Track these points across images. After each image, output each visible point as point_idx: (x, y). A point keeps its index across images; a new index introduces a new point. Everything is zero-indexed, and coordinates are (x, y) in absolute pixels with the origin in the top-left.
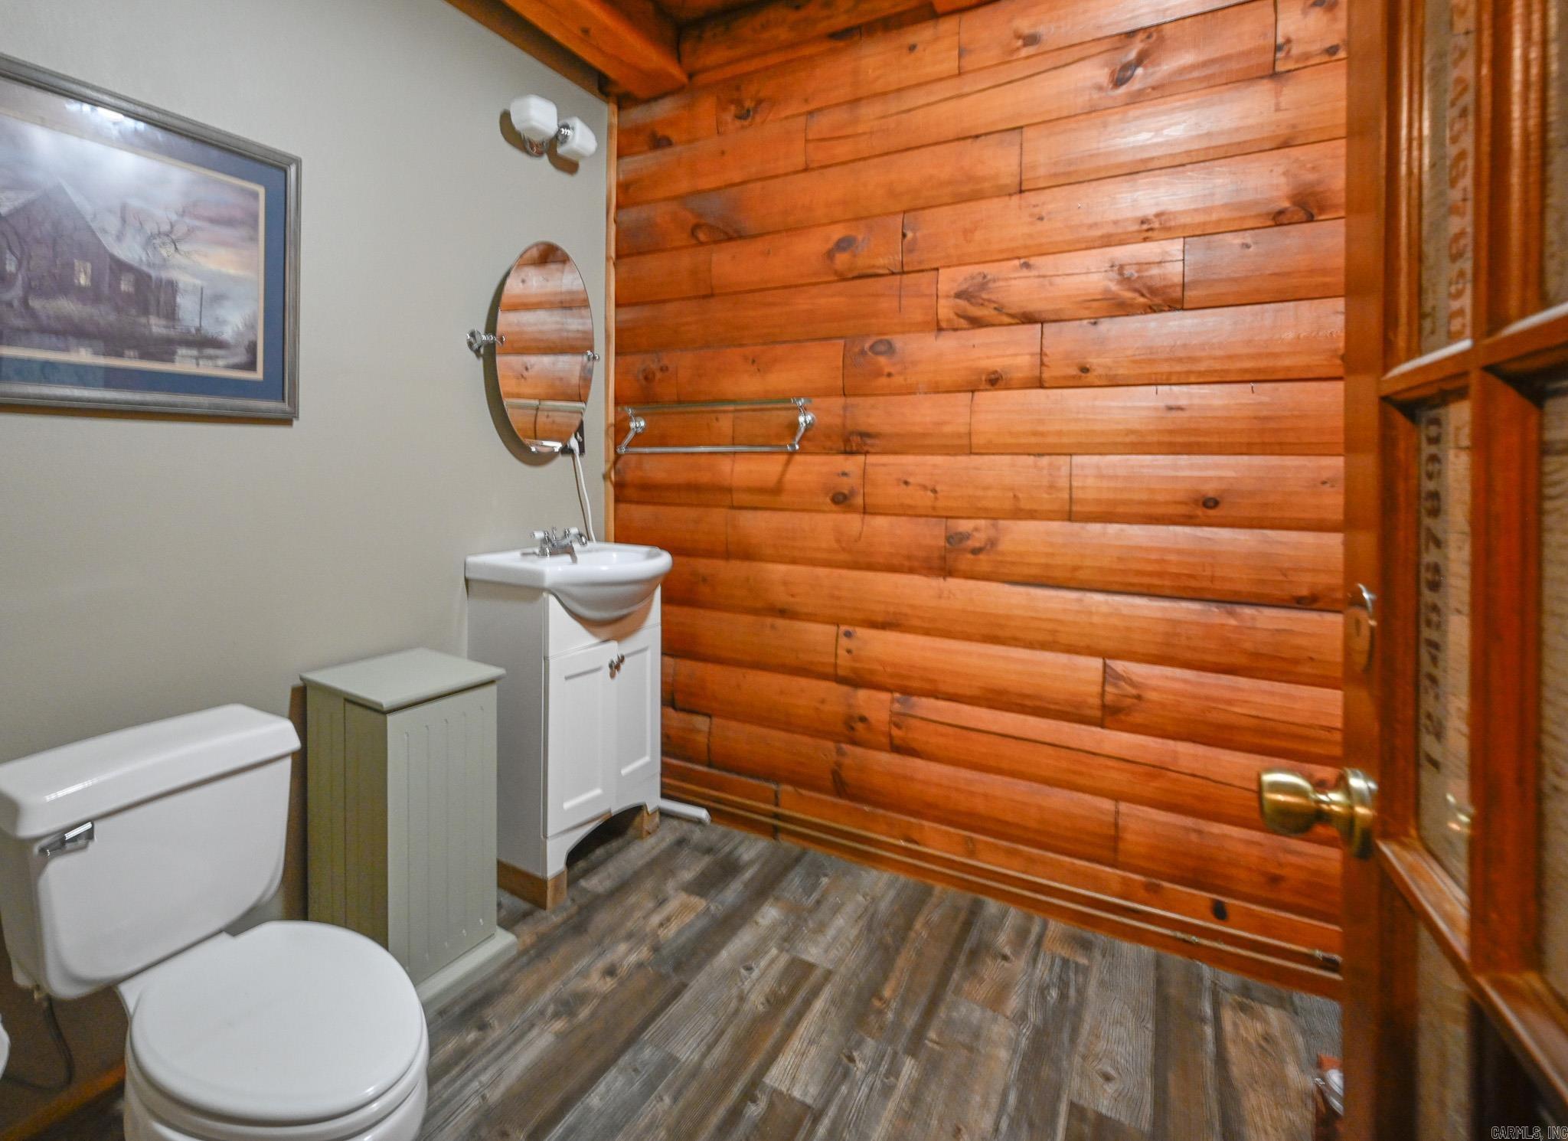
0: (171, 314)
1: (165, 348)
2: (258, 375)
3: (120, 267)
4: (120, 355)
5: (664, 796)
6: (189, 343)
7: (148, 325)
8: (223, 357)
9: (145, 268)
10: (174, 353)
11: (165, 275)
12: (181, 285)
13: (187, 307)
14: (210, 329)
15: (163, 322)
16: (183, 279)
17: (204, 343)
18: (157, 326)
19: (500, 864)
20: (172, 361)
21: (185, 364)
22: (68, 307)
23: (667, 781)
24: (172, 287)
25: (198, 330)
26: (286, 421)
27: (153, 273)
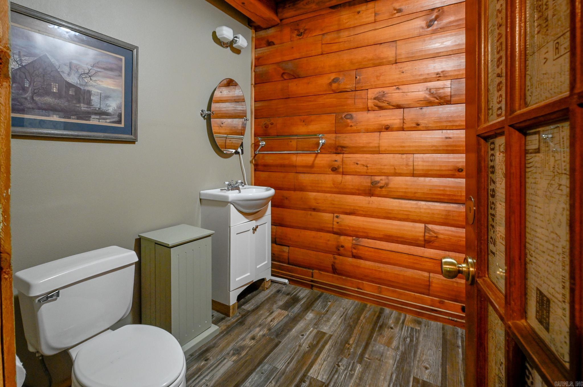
0: (89, 103)
1: (87, 115)
2: (122, 125)
3: (69, 85)
4: (69, 118)
5: (272, 275)
6: (96, 114)
7: (80, 107)
8: (109, 119)
9: (79, 86)
10: (90, 117)
11: (87, 88)
12: (92, 92)
13: (95, 100)
14: (104, 108)
15: (86, 106)
16: (94, 90)
17: (102, 114)
18: (83, 107)
19: (213, 301)
20: (90, 120)
21: (94, 121)
22: (48, 99)
23: (273, 270)
24: (89, 93)
25: (99, 109)
26: (133, 142)
27: (82, 88)
